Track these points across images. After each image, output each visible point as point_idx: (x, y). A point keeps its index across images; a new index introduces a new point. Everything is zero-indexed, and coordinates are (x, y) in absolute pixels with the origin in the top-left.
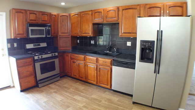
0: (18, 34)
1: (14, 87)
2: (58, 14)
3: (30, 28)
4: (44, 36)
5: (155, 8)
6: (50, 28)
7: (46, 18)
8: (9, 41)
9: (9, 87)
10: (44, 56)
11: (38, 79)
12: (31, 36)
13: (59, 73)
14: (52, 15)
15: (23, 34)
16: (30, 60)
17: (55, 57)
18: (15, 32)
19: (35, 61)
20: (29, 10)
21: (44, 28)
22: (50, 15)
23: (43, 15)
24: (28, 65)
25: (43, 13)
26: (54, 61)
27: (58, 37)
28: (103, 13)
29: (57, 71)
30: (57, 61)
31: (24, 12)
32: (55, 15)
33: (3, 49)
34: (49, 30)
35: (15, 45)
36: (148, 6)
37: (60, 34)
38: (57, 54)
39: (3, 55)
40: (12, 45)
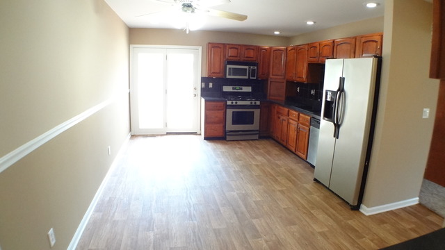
0: (213, 73)
1: (200, 134)
2: (271, 48)
3: (228, 66)
4: (247, 77)
5: (371, 43)
6: (256, 68)
7: (252, 53)
8: (203, 80)
9: (195, 133)
10: (240, 103)
11: (228, 129)
12: (228, 77)
13: (258, 129)
14: (262, 49)
15: (219, 73)
16: (222, 104)
17: (256, 107)
18: (210, 70)
19: (227, 107)
20: (228, 44)
21: (247, 67)
22: (258, 49)
23: (247, 49)
24: (219, 110)
25: (248, 48)
26: (253, 112)
27: (267, 80)
28: (318, 48)
29: (256, 125)
30: (257, 112)
31: (222, 46)
32: (266, 50)
33: (195, 89)
34: (253, 70)
35: (211, 85)
36: (363, 40)
37: (271, 76)
38: (258, 103)
39: (195, 95)
40: (207, 85)
